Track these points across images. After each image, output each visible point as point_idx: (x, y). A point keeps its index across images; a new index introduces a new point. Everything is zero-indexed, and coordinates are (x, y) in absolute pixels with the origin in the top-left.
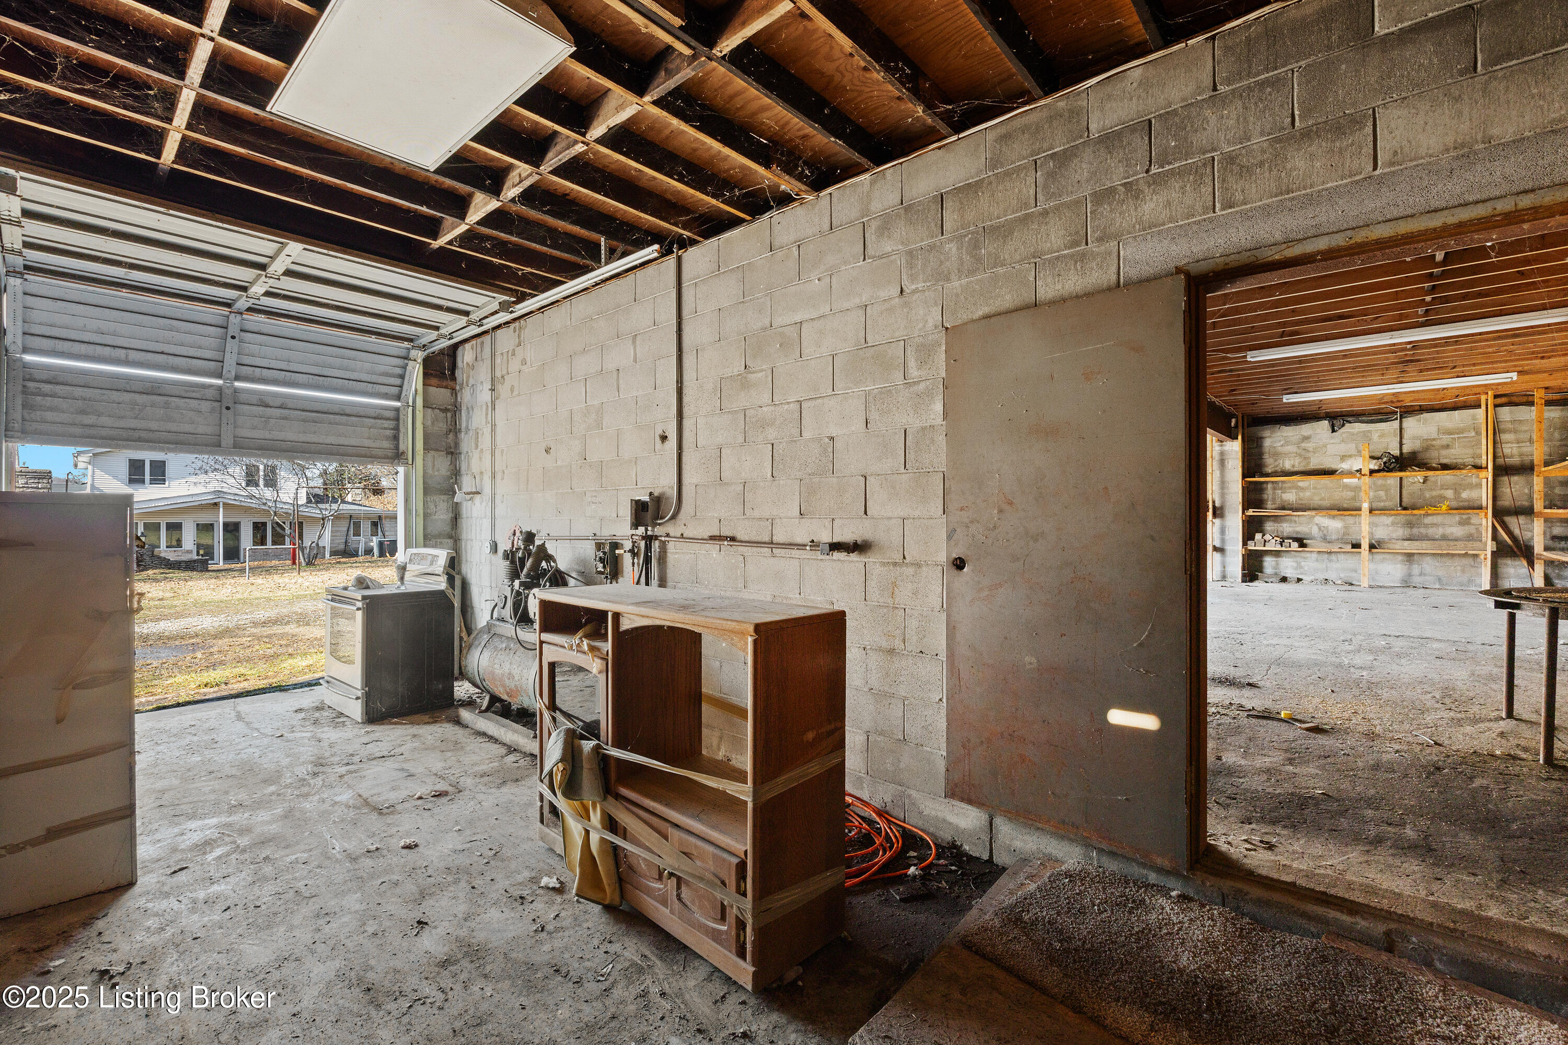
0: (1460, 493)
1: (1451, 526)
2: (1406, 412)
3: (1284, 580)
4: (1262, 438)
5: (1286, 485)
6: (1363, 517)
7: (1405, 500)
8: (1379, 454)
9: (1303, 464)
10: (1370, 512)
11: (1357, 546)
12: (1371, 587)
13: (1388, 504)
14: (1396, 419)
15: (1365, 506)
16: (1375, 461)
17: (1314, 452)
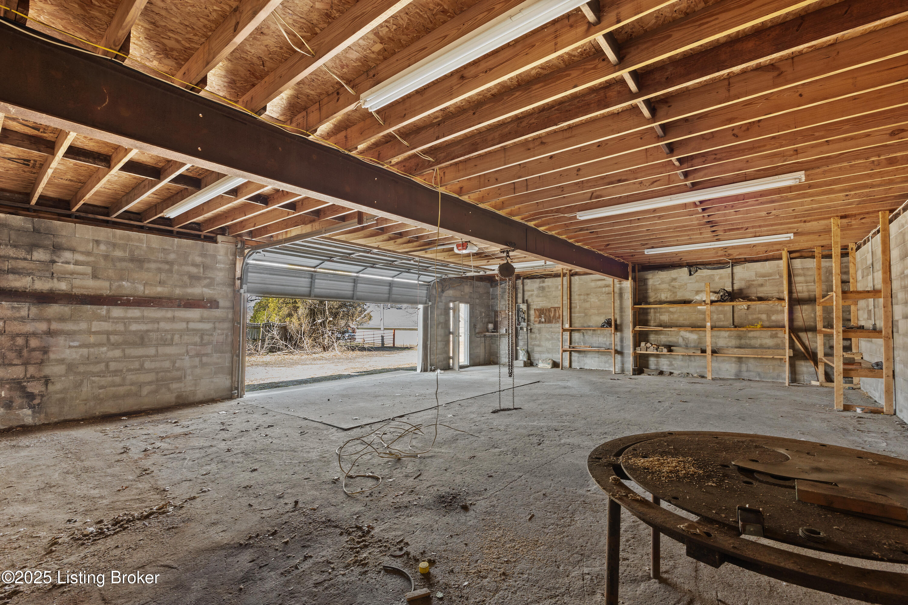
0: (770, 317)
1: (765, 338)
2: (736, 263)
3: (661, 373)
4: (647, 279)
5: (663, 310)
6: (707, 332)
7: (736, 320)
8: (717, 290)
9: (673, 296)
10: (712, 329)
11: (704, 351)
12: (713, 379)
13: (726, 323)
14: (729, 267)
15: (708, 324)
16: (715, 295)
17: (679, 288)
